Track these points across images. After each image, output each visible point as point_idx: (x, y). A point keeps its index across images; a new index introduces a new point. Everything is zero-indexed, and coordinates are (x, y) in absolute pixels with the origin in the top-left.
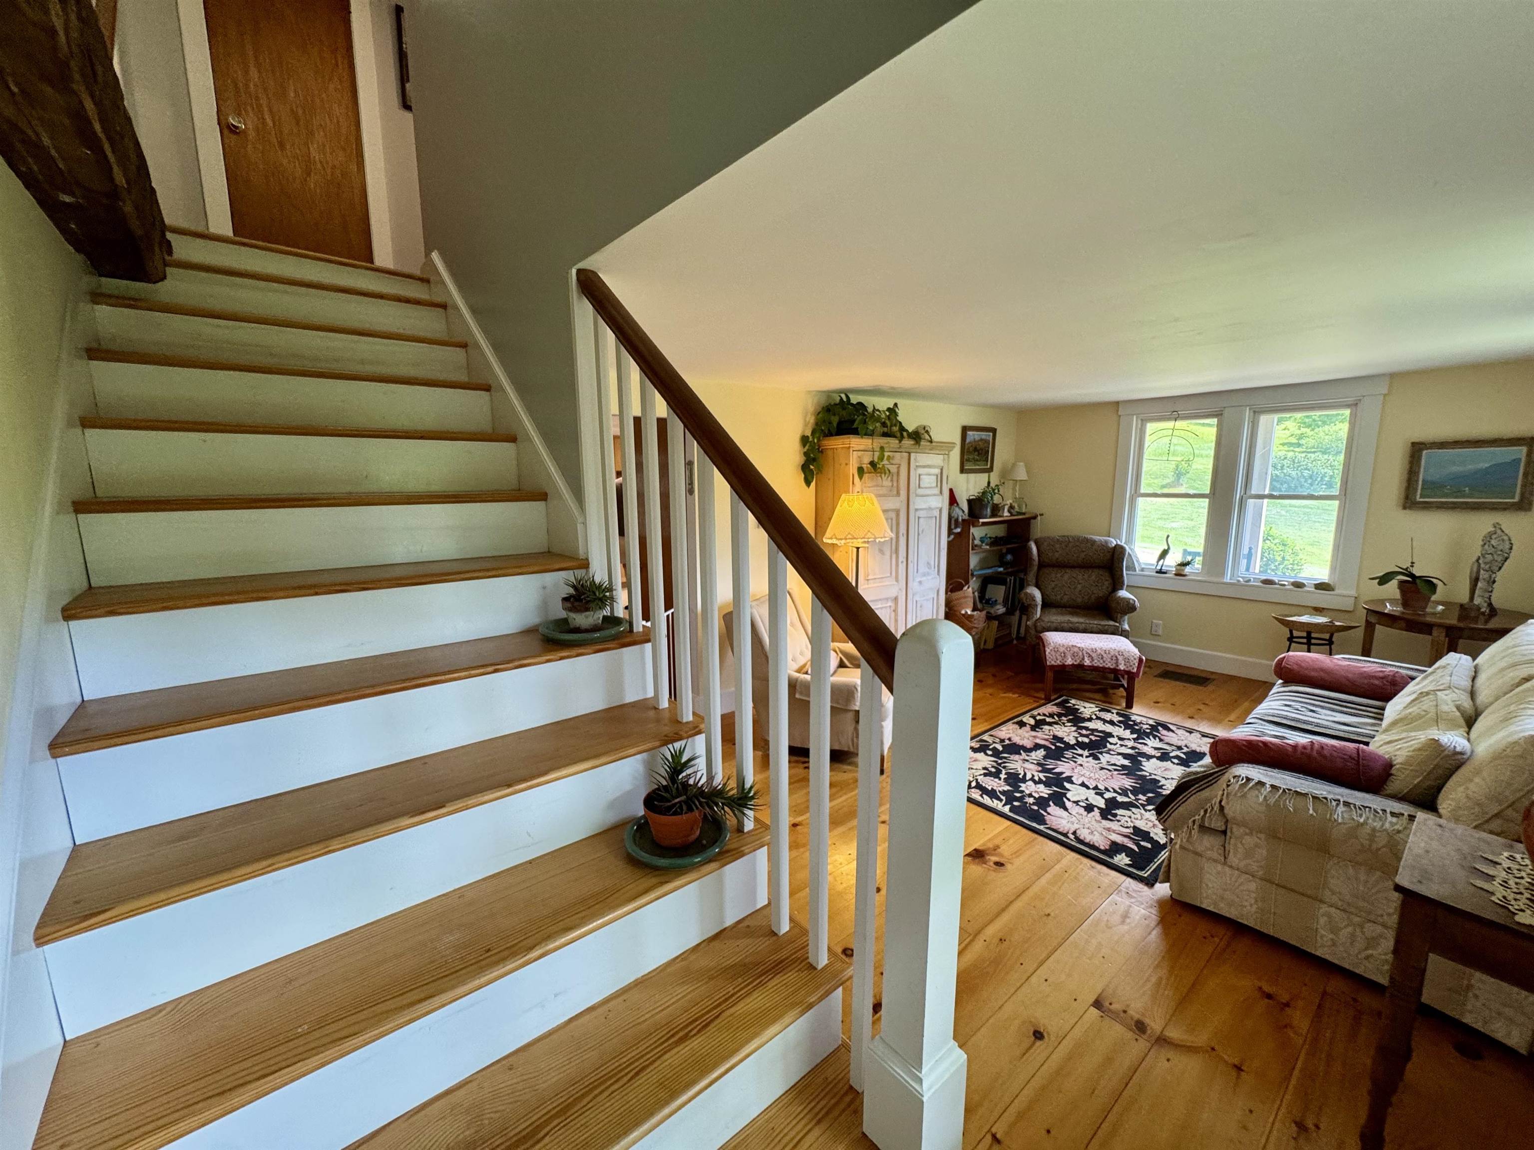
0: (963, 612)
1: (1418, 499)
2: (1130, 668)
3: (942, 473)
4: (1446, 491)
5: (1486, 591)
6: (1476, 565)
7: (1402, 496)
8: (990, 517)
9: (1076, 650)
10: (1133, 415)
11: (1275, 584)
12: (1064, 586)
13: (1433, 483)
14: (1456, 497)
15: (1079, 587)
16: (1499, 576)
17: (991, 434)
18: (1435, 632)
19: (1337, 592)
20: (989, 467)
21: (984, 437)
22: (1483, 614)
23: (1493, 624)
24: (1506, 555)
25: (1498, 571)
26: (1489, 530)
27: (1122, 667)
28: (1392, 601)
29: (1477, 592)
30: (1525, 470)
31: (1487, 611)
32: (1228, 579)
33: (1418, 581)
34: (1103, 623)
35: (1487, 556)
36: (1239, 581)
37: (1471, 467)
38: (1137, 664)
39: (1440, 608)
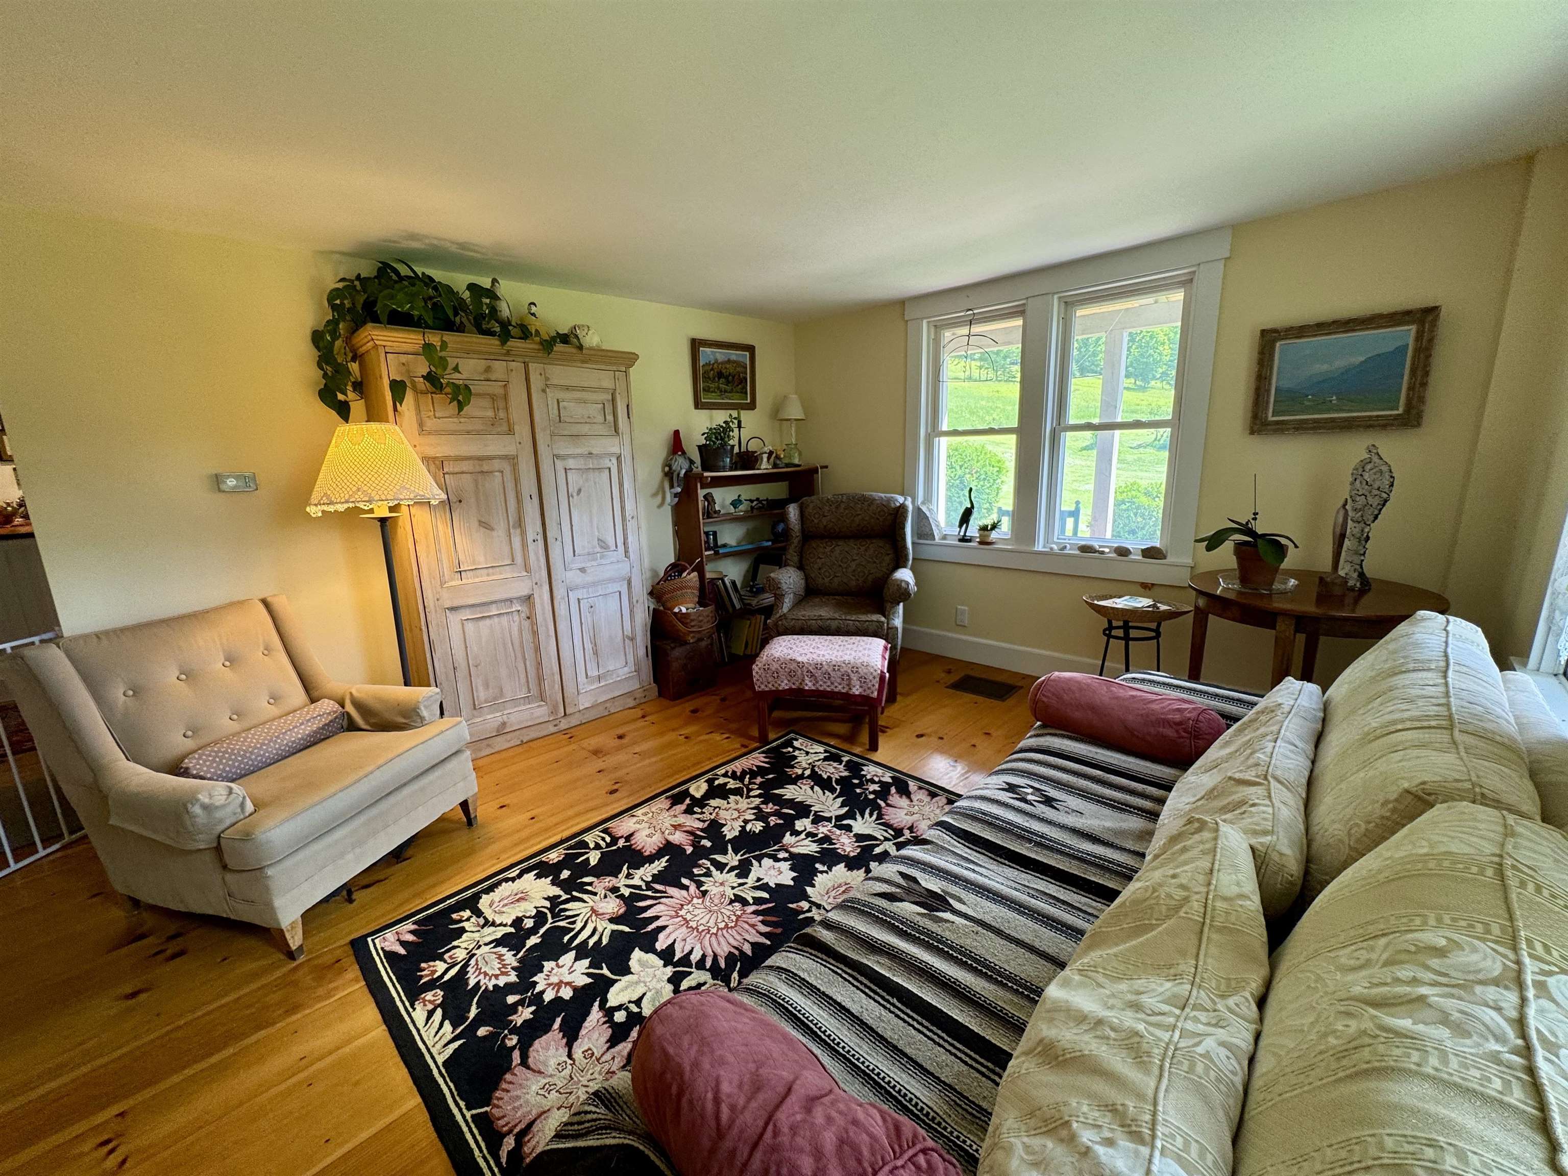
0: (676, 610)
1: (1271, 418)
2: (868, 692)
3: (613, 400)
4: (1307, 403)
5: (1356, 553)
6: (1342, 512)
7: (1250, 415)
8: (731, 470)
9: (793, 666)
10: (922, 319)
11: (1095, 551)
12: (834, 564)
13: (1289, 391)
14: (1320, 412)
15: (853, 565)
16: (1376, 529)
17: (748, 353)
18: (1281, 625)
19: (1170, 559)
20: (749, 401)
21: (733, 358)
22: (1352, 589)
23: (1366, 609)
24: (1385, 496)
25: (1373, 521)
26: (1362, 458)
27: (856, 691)
28: (1225, 572)
29: (1343, 554)
30: (1413, 364)
31: (1358, 585)
32: (1040, 547)
33: (1259, 541)
34: (863, 618)
35: (1358, 498)
36: (1052, 549)
37: (1341, 363)
38: (877, 686)
39: (1292, 582)
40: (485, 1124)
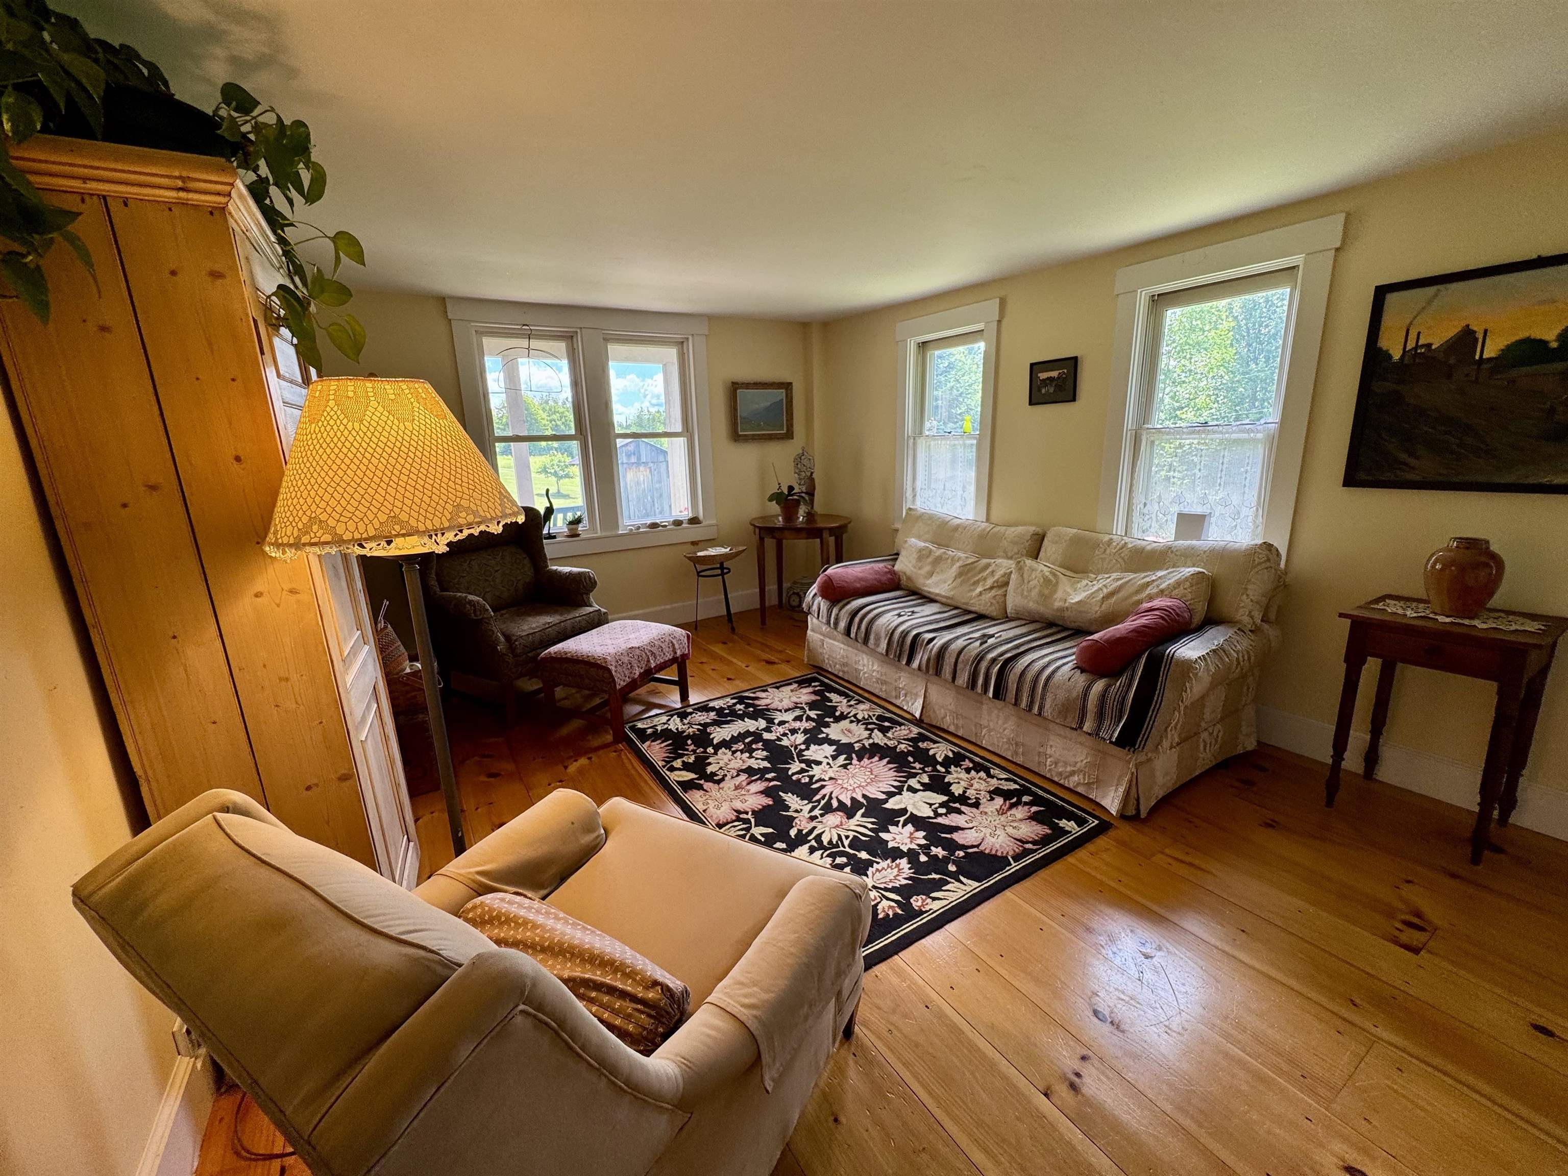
1: (738, 433)
2: (684, 650)
4: (752, 426)
7: (730, 430)
9: (638, 652)
10: (469, 322)
11: (660, 526)
13: (747, 418)
14: (759, 431)
19: (704, 523)
27: (679, 653)
30: (787, 408)
32: (623, 530)
36: (632, 530)
39: (801, 518)
40: (1017, 858)
